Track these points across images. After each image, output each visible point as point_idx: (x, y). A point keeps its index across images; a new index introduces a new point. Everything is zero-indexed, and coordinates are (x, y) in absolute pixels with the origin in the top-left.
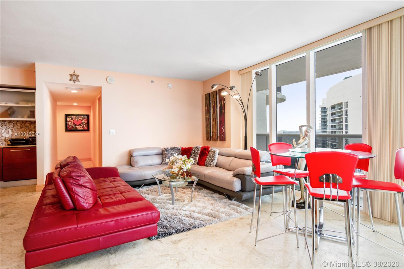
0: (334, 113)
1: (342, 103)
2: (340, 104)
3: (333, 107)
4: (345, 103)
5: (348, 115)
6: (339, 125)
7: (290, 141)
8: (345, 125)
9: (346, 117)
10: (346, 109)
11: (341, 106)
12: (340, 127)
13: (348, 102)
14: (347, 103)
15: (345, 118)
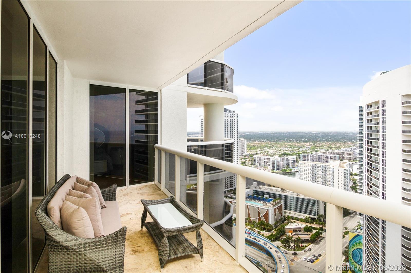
0: (370, 113)
1: (379, 101)
2: (377, 103)
3: (369, 106)
4: (382, 101)
5: (385, 116)
6: (375, 127)
7: (326, 143)
8: (382, 126)
9: (384, 118)
10: (383, 108)
11: (378, 105)
12: (376, 129)
13: (385, 100)
14: (384, 102)
15: (382, 119)
